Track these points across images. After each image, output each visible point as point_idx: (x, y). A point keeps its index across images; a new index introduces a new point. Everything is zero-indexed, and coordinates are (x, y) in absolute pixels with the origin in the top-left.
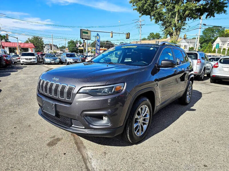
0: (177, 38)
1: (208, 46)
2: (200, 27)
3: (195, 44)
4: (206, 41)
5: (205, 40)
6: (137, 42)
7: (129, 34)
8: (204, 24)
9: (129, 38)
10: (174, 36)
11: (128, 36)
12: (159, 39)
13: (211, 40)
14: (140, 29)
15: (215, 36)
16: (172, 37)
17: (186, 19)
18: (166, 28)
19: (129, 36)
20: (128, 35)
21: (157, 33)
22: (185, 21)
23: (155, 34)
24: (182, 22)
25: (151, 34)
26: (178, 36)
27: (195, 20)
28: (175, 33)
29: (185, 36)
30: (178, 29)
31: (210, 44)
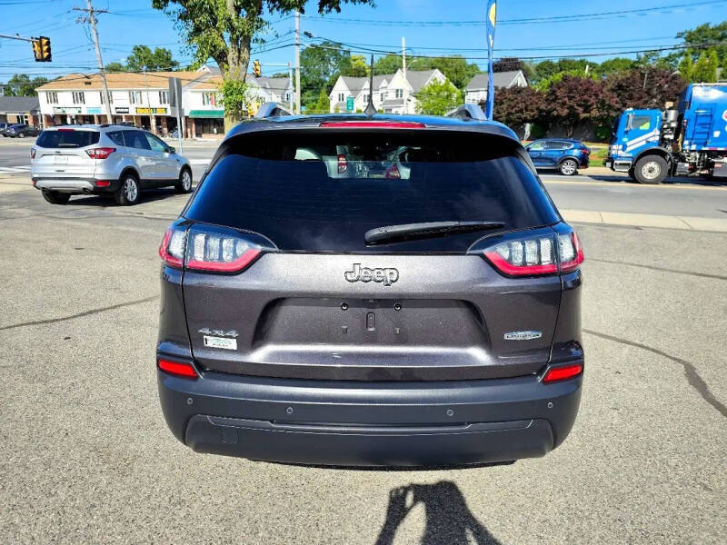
0: (244, 73)
1: (320, 103)
2: (297, 42)
3: (283, 94)
4: (311, 85)
5: (310, 82)
6: (88, 77)
7: (44, 41)
8: (306, 33)
9: (49, 59)
10: (232, 66)
11: (45, 48)
12: (171, 70)
13: (322, 82)
14: (92, 25)
15: (331, 74)
16: (226, 66)
17: (261, 8)
18: (198, 30)
19: (49, 50)
20: (41, 46)
21: (161, 48)
22: (260, 13)
23: (153, 53)
24: (252, 16)
25: (137, 49)
26: (247, 67)
27: (285, 14)
28: (232, 55)
29: (258, 67)
30: (243, 41)
31: (323, 95)
